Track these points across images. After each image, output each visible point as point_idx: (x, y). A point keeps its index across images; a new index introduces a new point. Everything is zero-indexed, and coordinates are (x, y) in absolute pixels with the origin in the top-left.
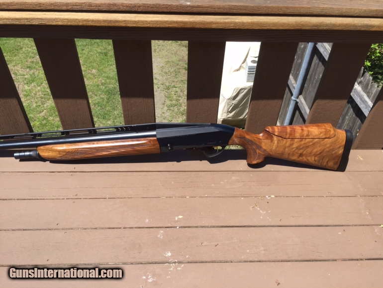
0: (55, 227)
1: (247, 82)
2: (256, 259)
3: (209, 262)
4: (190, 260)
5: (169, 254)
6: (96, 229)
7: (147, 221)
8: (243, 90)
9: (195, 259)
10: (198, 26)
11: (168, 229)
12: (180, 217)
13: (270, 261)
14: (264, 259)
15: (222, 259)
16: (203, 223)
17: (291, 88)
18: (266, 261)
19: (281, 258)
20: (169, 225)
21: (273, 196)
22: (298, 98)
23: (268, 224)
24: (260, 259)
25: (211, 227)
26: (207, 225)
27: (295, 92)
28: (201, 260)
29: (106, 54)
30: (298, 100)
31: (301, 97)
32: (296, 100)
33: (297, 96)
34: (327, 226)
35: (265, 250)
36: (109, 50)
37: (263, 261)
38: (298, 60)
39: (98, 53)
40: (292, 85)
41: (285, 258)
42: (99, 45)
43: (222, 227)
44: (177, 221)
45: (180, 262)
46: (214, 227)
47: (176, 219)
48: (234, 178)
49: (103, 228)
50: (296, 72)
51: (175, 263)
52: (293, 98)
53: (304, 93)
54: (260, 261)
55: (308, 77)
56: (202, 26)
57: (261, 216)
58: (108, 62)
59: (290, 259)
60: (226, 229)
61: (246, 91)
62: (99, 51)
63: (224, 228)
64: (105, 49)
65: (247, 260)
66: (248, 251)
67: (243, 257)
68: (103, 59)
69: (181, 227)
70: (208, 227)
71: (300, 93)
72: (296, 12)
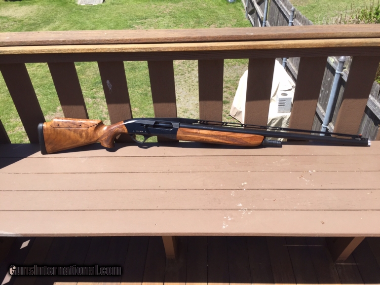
0: (158, 188)
1: (278, 112)
2: (305, 209)
3: (270, 210)
4: (256, 209)
5: (241, 205)
6: (186, 190)
7: (222, 185)
8: (274, 121)
9: (260, 208)
10: (258, 48)
11: (237, 190)
12: (245, 183)
13: (316, 210)
15: (279, 208)
16: (263, 187)
17: (321, 117)
18: (312, 210)
19: (324, 208)
20: (238, 188)
21: (314, 171)
22: (328, 125)
23: (312, 188)
24: (308, 209)
26: (266, 188)
27: (325, 120)
28: (264, 208)
29: (146, 95)
30: (328, 127)
31: (331, 124)
32: (326, 127)
33: (327, 123)
35: (311, 204)
36: (149, 92)
38: (325, 91)
39: (140, 94)
40: (322, 114)
41: (327, 208)
42: (140, 87)
44: (244, 186)
45: (249, 210)
46: (271, 189)
47: (243, 184)
48: (282, 160)
49: (191, 190)
50: (325, 103)
51: (246, 210)
52: (323, 125)
53: (333, 120)
55: (337, 106)
56: (261, 48)
57: (306, 183)
58: (148, 101)
59: (331, 209)
60: (280, 191)
61: (277, 121)
62: (140, 92)
64: (145, 90)
65: (298, 209)
66: (298, 204)
67: (295, 208)
68: (144, 99)
69: (247, 189)
70: (266, 189)
71: (330, 121)
72: (325, 36)
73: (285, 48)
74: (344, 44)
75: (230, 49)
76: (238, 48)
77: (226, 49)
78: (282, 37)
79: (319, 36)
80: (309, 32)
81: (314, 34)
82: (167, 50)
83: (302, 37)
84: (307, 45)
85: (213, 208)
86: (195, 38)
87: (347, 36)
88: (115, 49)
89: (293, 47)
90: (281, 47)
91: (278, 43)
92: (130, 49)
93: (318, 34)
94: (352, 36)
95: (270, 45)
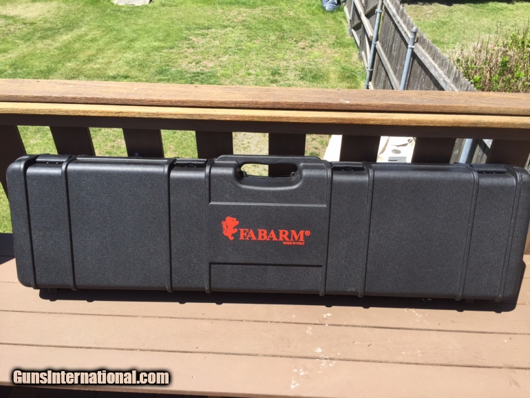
2: (413, 362)
3: (362, 361)
4: (342, 358)
5: (319, 350)
6: (242, 321)
7: (294, 316)
9: (348, 357)
11: (316, 326)
12: (329, 315)
13: (428, 364)
14: (421, 362)
15: (376, 359)
16: (354, 322)
19: (440, 362)
20: (318, 322)
23: (425, 328)
24: (416, 361)
25: (362, 327)
26: (358, 324)
28: (353, 358)
34: (492, 333)
35: (422, 353)
37: (420, 364)
41: (445, 362)
43: (375, 327)
44: (326, 319)
45: (331, 359)
46: (366, 327)
47: (325, 316)
49: (248, 321)
51: (326, 359)
54: (417, 364)
57: (417, 318)
59: (450, 364)
60: (379, 329)
63: (377, 329)
65: (402, 361)
66: (404, 353)
67: (399, 359)
69: (330, 325)
70: (359, 326)
72: (454, 111)
73: (395, 124)
74: (481, 123)
75: (315, 121)
76: (327, 122)
77: (309, 121)
78: (392, 109)
79: (446, 110)
80: (430, 104)
81: (438, 107)
82: (223, 119)
83: (420, 110)
84: (426, 122)
85: (279, 354)
86: (265, 104)
87: (486, 111)
88: (147, 113)
89: (406, 124)
90: (389, 123)
91: (384, 118)
92: (170, 114)
93: (444, 107)
94: (494, 112)
95: (373, 120)
